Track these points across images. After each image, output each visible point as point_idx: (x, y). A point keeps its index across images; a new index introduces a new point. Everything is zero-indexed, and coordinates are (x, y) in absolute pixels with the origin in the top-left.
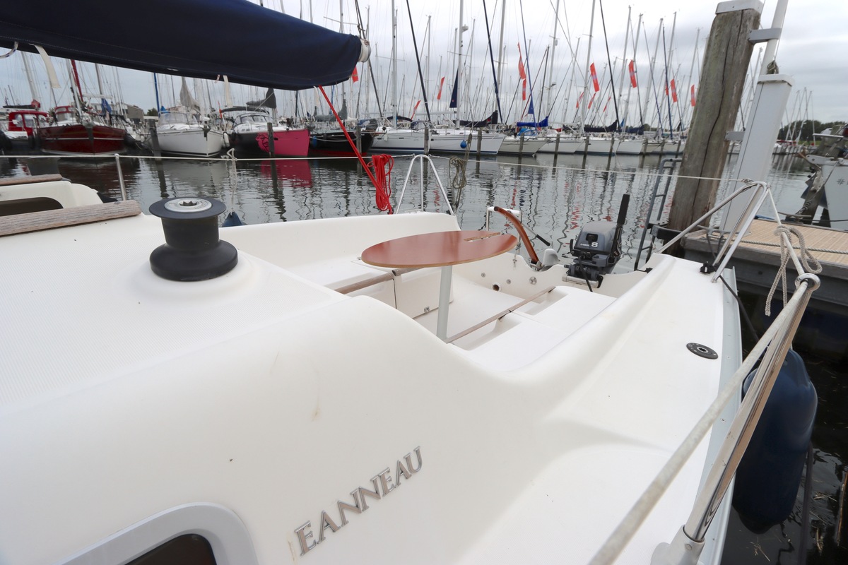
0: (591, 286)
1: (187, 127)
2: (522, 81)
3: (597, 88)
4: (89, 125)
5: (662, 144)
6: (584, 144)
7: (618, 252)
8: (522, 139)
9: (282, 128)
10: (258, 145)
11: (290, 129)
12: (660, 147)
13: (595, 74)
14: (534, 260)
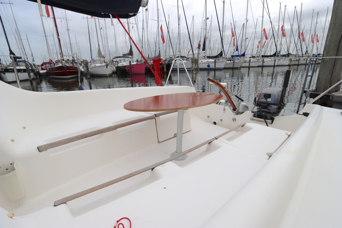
0: (267, 123)
1: (100, 65)
2: (233, 38)
3: (267, 39)
4: (65, 65)
5: (299, 60)
6: (262, 62)
7: (284, 104)
8: (234, 62)
9: (135, 63)
10: (126, 70)
11: (138, 63)
12: (298, 62)
13: (266, 33)
14: (234, 109)
